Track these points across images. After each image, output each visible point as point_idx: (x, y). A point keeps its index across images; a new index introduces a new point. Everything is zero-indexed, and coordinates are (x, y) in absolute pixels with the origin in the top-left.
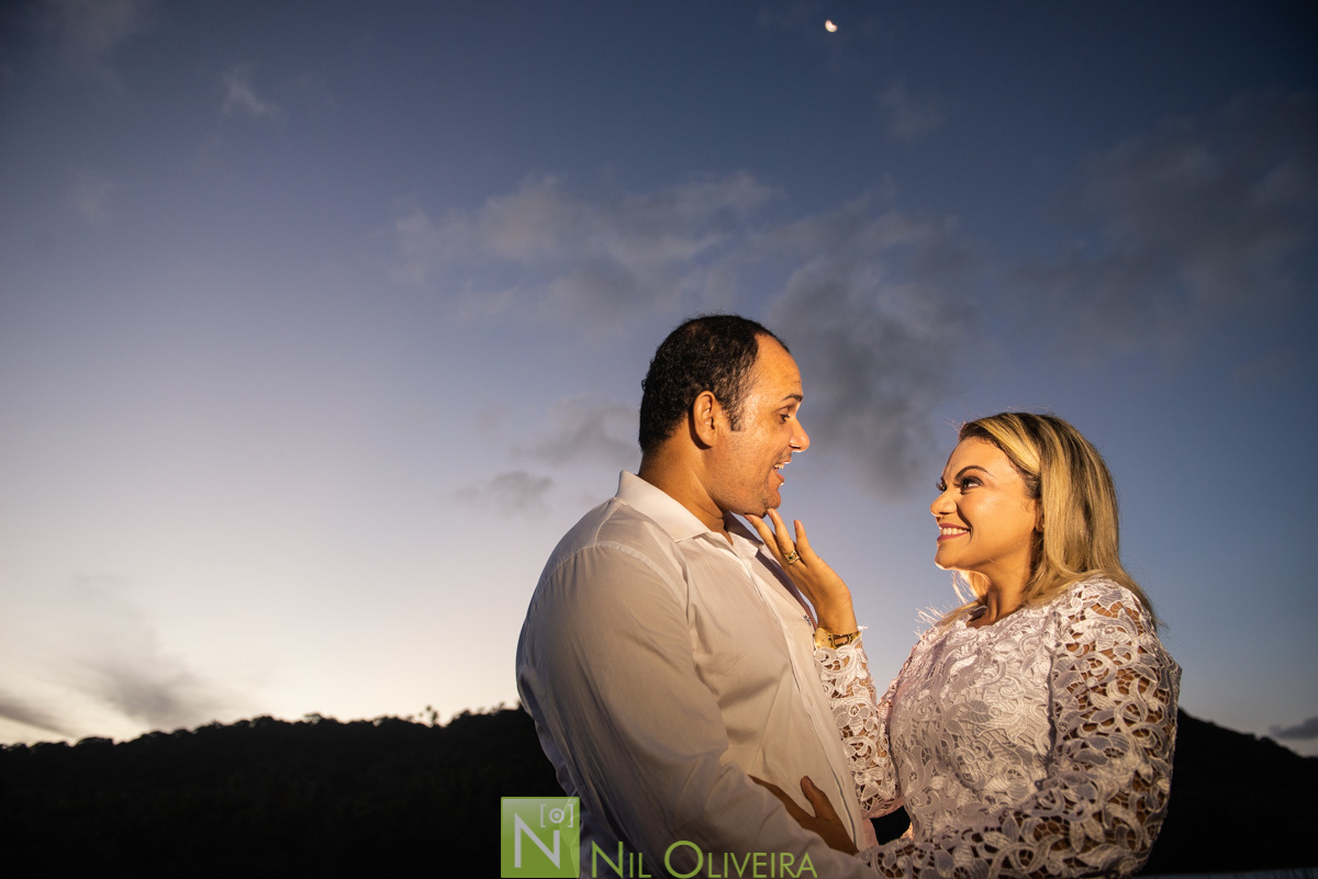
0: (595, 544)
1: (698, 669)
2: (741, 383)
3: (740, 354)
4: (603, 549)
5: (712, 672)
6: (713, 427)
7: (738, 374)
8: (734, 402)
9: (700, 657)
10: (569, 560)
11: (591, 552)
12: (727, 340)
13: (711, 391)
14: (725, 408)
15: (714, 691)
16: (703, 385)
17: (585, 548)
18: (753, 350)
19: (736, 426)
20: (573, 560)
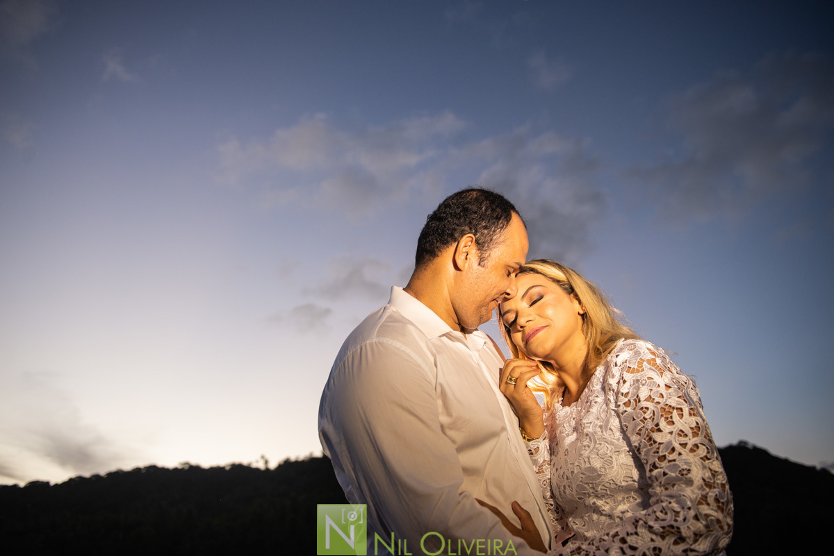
0: (374, 339)
1: (442, 427)
2: (495, 238)
3: (499, 219)
4: (380, 343)
5: (451, 429)
6: (466, 259)
7: (494, 231)
8: (485, 248)
9: (444, 419)
10: (357, 350)
11: (371, 345)
12: (494, 207)
13: (474, 235)
14: (479, 250)
15: (454, 442)
16: (471, 229)
17: (368, 342)
18: (508, 219)
19: (482, 263)
20: (359, 350)
